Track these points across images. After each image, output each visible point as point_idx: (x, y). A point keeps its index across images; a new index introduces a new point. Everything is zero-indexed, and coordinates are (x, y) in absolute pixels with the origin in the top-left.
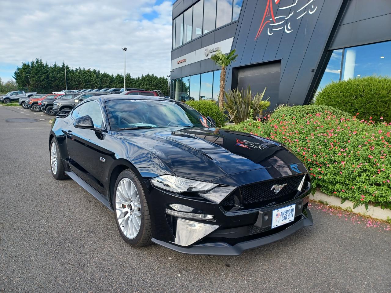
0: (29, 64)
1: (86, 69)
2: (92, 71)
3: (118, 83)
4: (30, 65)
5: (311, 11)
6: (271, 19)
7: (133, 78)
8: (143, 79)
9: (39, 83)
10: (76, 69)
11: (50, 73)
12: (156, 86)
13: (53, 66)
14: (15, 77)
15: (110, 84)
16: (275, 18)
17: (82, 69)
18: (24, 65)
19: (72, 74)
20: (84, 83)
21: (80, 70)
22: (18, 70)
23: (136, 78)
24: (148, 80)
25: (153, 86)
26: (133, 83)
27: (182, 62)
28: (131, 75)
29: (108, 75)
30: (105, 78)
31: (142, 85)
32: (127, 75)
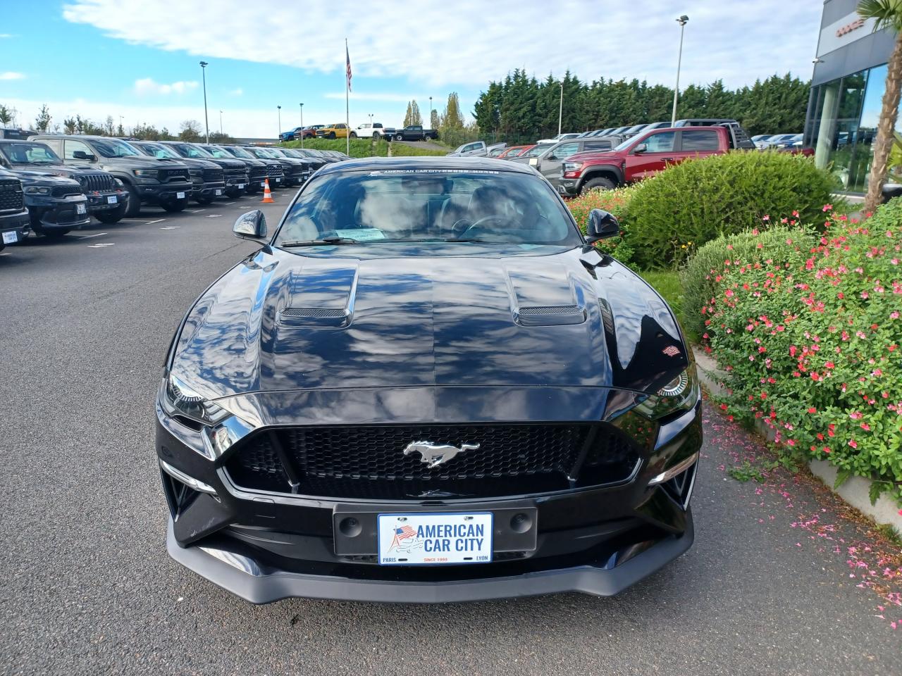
0: (501, 84)
1: (616, 80)
2: (629, 84)
3: (689, 107)
4: (504, 84)
7: (730, 90)
8: (759, 90)
9: (515, 121)
10: (594, 81)
11: (538, 98)
12: (793, 107)
13: (545, 82)
14: (476, 114)
17: (607, 82)
18: (493, 86)
19: (582, 96)
20: (605, 115)
21: (602, 85)
22: (481, 98)
23: (738, 90)
24: (771, 91)
25: (785, 107)
26: (729, 103)
27: (851, 30)
28: (724, 84)
29: (667, 89)
30: (657, 99)
31: (753, 106)
32: (714, 84)
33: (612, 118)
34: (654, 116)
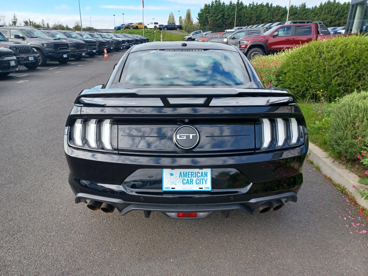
0: (209, 5)
1: (259, 3)
2: (265, 5)
4: (211, 5)
7: (309, 7)
8: (322, 7)
9: (215, 22)
10: (250, 4)
11: (225, 11)
12: (336, 15)
13: (228, 4)
14: (198, 18)
15: (281, 18)
17: (255, 4)
18: (206, 5)
19: (244, 10)
20: (255, 19)
21: (253, 5)
22: (200, 11)
23: (313, 7)
24: (327, 8)
25: (333, 15)
26: (308, 13)
28: (306, 5)
29: (281, 7)
30: (277, 12)
31: (319, 15)
32: (302, 5)
33: (257, 20)
34: (275, 20)
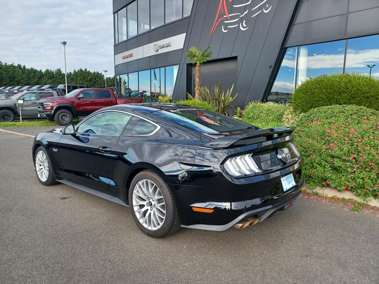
2: (16, 66)
3: (48, 79)
5: (266, 10)
6: (226, 16)
7: (64, 73)
8: (76, 73)
15: (39, 80)
16: (230, 15)
17: (4, 64)
20: (7, 79)
23: (68, 73)
24: (81, 75)
27: (128, 57)
28: (61, 70)
29: (36, 70)
30: (33, 74)
32: (57, 70)
